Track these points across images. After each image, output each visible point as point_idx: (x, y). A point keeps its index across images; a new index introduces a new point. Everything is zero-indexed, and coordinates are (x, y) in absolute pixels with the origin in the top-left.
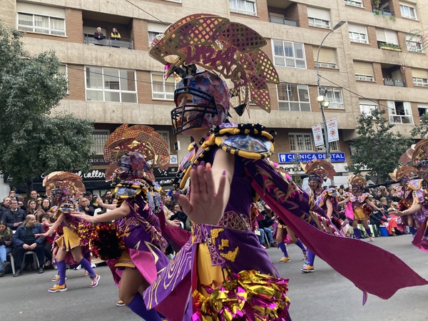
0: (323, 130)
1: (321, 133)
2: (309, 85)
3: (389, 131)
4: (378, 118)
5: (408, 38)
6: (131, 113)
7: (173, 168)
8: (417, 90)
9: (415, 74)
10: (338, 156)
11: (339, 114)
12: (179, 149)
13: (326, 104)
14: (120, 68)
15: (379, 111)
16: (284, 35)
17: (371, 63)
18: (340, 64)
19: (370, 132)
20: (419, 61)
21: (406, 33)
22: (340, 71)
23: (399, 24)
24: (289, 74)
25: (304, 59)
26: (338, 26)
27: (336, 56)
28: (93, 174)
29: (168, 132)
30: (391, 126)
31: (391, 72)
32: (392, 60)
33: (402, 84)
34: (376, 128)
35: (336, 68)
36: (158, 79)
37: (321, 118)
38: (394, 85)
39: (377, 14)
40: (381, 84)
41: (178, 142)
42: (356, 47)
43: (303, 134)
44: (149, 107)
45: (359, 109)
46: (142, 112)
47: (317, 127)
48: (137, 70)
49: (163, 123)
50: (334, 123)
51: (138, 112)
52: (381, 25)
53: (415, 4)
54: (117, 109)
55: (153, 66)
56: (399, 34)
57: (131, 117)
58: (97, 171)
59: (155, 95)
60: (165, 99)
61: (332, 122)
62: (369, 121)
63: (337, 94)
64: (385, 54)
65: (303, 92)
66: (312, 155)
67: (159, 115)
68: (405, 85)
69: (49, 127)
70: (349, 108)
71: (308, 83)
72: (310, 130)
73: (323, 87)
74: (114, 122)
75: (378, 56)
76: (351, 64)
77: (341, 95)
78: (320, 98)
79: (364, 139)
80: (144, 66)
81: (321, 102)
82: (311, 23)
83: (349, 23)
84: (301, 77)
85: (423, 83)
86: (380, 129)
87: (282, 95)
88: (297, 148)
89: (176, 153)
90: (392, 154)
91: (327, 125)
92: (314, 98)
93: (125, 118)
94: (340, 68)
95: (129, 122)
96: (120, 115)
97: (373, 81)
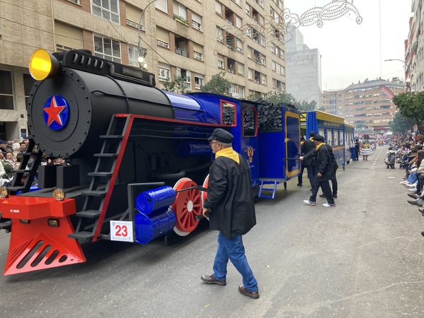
2: (122, 42)
5: (193, 16)
8: (196, 62)
9: (196, 49)
17: (168, 32)
18: (147, 27)
20: (199, 38)
21: (192, 11)
22: (146, 33)
23: (188, 2)
24: (105, 27)
25: (118, 14)
27: (144, 18)
31: (181, 42)
32: (182, 33)
33: (187, 55)
38: (182, 55)
40: (173, 52)
42: (159, 13)
45: (158, 71)
56: (188, 10)
64: (178, 25)
68: (188, 57)
70: (151, 69)
75: (171, 25)
76: (154, 29)
78: (140, 59)
81: (141, 64)
84: (115, 31)
85: (199, 57)
87: (97, 46)
92: (124, 55)
94: (146, 30)
97: (168, 47)
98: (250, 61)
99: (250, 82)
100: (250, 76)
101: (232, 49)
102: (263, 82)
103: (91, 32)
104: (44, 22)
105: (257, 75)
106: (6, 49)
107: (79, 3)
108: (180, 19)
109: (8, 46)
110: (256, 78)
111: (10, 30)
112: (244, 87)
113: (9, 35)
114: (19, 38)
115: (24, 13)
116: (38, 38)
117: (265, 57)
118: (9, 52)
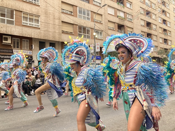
0: (94, 47)
2: (91, 28)
5: (128, 15)
6: (11, 29)
7: (30, 56)
9: (129, 29)
10: (98, 57)
11: (101, 41)
12: (33, 48)
13: (96, 36)
14: (7, 8)
16: (83, 6)
17: (114, 23)
18: (103, 21)
20: (130, 25)
21: (127, 13)
22: (103, 24)
23: (125, 10)
24: (83, 22)
25: (90, 17)
26: (104, 6)
27: (102, 18)
29: (28, 40)
31: (121, 27)
32: (121, 23)
33: (124, 32)
36: (26, 16)
37: (94, 42)
38: (121, 32)
39: (118, 4)
40: (117, 31)
41: (33, 45)
42: (110, 16)
44: (20, 28)
46: (16, 30)
47: (92, 45)
48: (15, 10)
49: (26, 36)
51: (14, 30)
52: (119, 9)
53: (132, 3)
54: (4, 27)
55: (23, 9)
56: (125, 13)
57: (11, 31)
59: (24, 23)
60: (28, 25)
61: (98, 44)
63: (101, 33)
64: (119, 20)
65: (88, 31)
67: (25, 32)
70: (104, 39)
71: (90, 27)
73: (96, 29)
74: (2, 32)
75: (117, 20)
76: (107, 22)
77: (102, 34)
78: (94, 34)
80: (19, 8)
81: (94, 36)
82: (94, 3)
83: (108, 6)
84: (88, 24)
87: (80, 31)
89: (32, 50)
91: (96, 44)
92: (92, 33)
93: (7, 31)
94: (103, 23)
95: (10, 34)
96: (5, 30)
97: (114, 30)
98: (161, 34)
99: (161, 44)
100: (161, 41)
101: (150, 29)
102: (169, 44)
103: (77, 25)
104: (57, 22)
105: (166, 41)
106: (41, 33)
107: (73, 14)
108: (120, 17)
109: (42, 32)
110: (165, 42)
111: (44, 26)
112: (157, 46)
113: (43, 28)
114: (47, 29)
115: (49, 19)
116: (54, 28)
117: (171, 32)
118: (42, 34)
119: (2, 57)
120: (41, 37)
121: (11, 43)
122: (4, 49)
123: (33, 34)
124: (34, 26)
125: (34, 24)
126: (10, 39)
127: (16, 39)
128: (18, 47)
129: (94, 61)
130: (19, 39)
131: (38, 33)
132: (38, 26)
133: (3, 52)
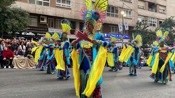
1: (121, 27)
2: (119, 7)
3: (147, 29)
4: (144, 23)
6: (47, 10)
8: (160, 14)
9: (161, 8)
10: (126, 36)
11: (130, 20)
13: (125, 15)
15: (144, 20)
17: (145, 1)
19: (140, 28)
24: (112, 2)
28: (29, 34)
30: (148, 27)
31: (152, 6)
32: (152, 1)
34: (142, 27)
35: (131, 1)
37: (122, 21)
38: (152, 11)
40: (147, 10)
43: (115, 27)
44: (54, 9)
45: (137, 19)
46: (51, 11)
47: (120, 24)
49: (59, 16)
50: (127, 23)
51: (49, 10)
54: (41, 8)
58: (31, 33)
59: (57, 4)
60: (61, 6)
62: (140, 24)
63: (130, 13)
66: (117, 35)
67: (58, 13)
68: (156, 12)
69: (9, 12)
70: (133, 18)
72: (117, 25)
73: (124, 8)
74: (39, 13)
76: (137, 1)
78: (123, 13)
79: (138, 30)
81: (123, 15)
84: (117, 4)
85: (163, 11)
86: (144, 27)
88: (112, 32)
90: (146, 37)
91: (124, 23)
92: (120, 13)
93: (44, 12)
95: (46, 14)
96: (42, 11)
97: (144, 8)
109: (73, 12)
111: (74, 6)
114: (77, 9)
118: (73, 14)
119: (40, 35)
120: (72, 17)
121: (47, 23)
122: (41, 28)
123: (65, 14)
124: (66, 7)
125: (66, 5)
126: (46, 19)
127: (51, 19)
128: (52, 26)
129: (121, 40)
130: (53, 19)
131: (70, 13)
132: (70, 7)
133: (41, 30)
